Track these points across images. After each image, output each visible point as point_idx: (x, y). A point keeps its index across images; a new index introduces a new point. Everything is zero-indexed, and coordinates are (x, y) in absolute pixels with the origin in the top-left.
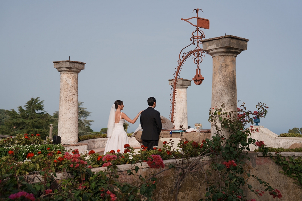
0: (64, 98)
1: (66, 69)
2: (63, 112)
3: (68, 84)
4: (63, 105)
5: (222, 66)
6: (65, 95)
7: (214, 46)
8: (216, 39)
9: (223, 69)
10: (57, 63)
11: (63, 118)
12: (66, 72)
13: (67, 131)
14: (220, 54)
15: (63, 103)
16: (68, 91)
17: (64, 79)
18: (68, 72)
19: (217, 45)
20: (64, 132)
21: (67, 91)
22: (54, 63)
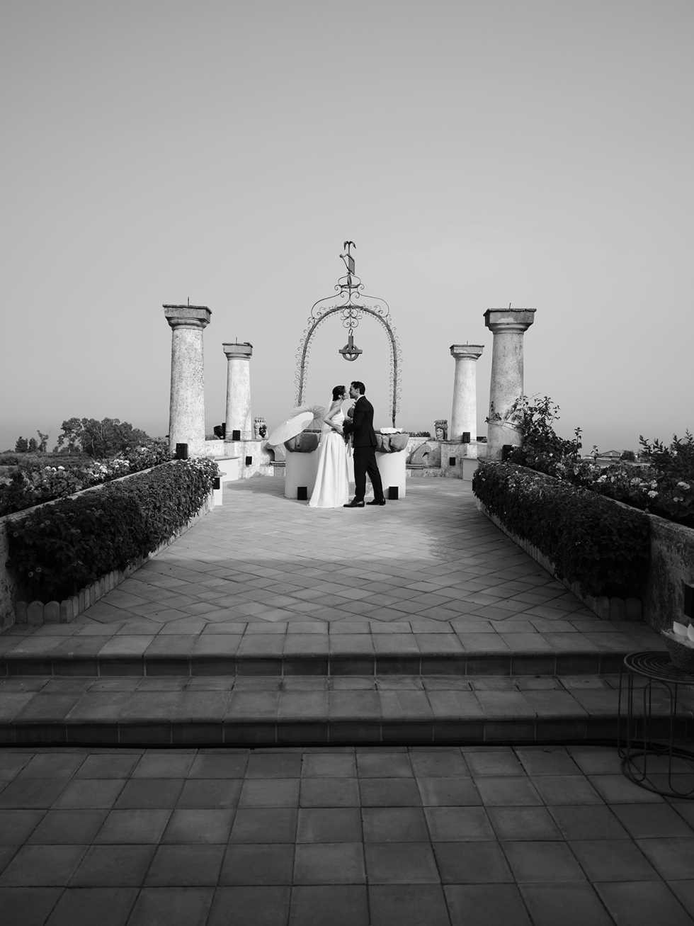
0: (189, 375)
1: (195, 322)
2: (189, 401)
3: (196, 349)
4: (189, 388)
5: (516, 348)
6: (191, 370)
7: (511, 320)
8: (515, 311)
9: (518, 351)
10: (174, 309)
11: (189, 411)
12: (193, 327)
13: (197, 435)
14: (515, 331)
15: (189, 383)
16: (197, 363)
17: (189, 340)
18: (196, 327)
19: (516, 319)
20: (192, 437)
21: (194, 361)
22: (165, 307)
